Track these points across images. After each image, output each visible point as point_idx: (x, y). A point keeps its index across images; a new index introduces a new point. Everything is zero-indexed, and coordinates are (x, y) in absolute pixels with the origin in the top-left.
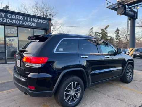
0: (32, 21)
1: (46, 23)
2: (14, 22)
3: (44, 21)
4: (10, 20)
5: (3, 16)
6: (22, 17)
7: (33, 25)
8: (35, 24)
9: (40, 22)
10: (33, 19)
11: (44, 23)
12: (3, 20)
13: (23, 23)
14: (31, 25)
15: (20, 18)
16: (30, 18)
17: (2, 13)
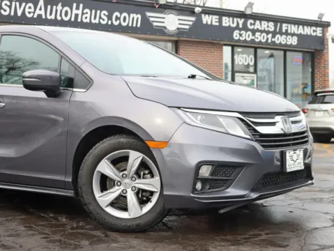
0: (289, 31)
1: (318, 34)
2: (258, 38)
3: (314, 31)
4: (251, 35)
5: (241, 26)
6: (272, 24)
7: (291, 44)
8: (296, 38)
9: (305, 33)
10: (293, 26)
11: (314, 34)
12: (241, 35)
13: (273, 40)
14: (288, 43)
15: (268, 27)
16: (286, 25)
17: (239, 19)
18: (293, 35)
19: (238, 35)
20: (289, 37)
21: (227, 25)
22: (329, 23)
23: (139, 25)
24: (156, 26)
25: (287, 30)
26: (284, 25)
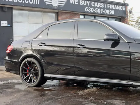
2: (96, 11)
4: (93, 9)
5: (88, 5)
6: (103, 4)
7: (112, 14)
8: (114, 11)
9: (118, 9)
10: (112, 5)
11: (121, 9)
12: (89, 9)
13: (104, 12)
14: (110, 14)
15: (101, 5)
16: (109, 5)
17: (87, 2)
18: (112, 10)
19: (87, 9)
20: (111, 10)
21: (82, 4)
22: (128, 4)
23: (39, 4)
24: (47, 4)
25: (109, 7)
26: (108, 5)
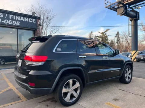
1: (33, 22)
3: (30, 20)
6: (2, 14)
7: (16, 24)
11: (31, 22)
13: (3, 22)
20: (14, 21)
22: (40, 17)
25: (12, 18)
26: (11, 15)
